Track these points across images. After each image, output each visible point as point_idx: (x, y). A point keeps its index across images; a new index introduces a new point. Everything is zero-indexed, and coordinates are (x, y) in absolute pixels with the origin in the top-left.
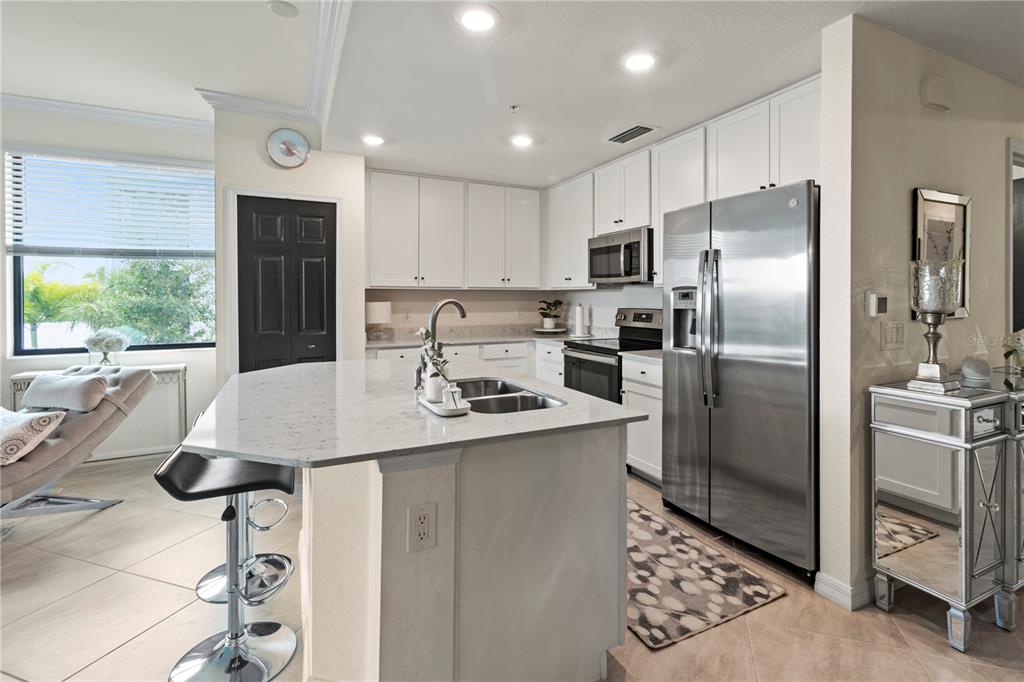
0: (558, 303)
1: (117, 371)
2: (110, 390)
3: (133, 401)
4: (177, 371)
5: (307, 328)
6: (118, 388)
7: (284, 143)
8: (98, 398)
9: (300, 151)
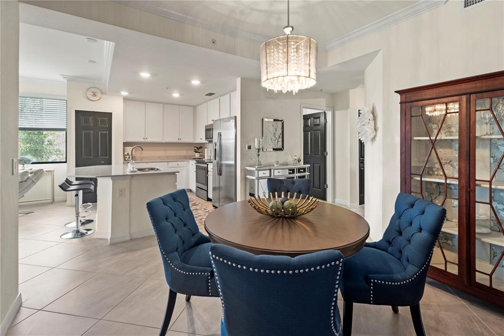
0: (201, 147)
1: (31, 169)
2: (30, 175)
3: (38, 179)
4: (52, 171)
5: (101, 155)
6: (32, 175)
7: (93, 92)
8: (26, 177)
9: (99, 95)
